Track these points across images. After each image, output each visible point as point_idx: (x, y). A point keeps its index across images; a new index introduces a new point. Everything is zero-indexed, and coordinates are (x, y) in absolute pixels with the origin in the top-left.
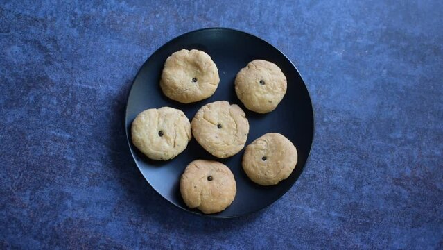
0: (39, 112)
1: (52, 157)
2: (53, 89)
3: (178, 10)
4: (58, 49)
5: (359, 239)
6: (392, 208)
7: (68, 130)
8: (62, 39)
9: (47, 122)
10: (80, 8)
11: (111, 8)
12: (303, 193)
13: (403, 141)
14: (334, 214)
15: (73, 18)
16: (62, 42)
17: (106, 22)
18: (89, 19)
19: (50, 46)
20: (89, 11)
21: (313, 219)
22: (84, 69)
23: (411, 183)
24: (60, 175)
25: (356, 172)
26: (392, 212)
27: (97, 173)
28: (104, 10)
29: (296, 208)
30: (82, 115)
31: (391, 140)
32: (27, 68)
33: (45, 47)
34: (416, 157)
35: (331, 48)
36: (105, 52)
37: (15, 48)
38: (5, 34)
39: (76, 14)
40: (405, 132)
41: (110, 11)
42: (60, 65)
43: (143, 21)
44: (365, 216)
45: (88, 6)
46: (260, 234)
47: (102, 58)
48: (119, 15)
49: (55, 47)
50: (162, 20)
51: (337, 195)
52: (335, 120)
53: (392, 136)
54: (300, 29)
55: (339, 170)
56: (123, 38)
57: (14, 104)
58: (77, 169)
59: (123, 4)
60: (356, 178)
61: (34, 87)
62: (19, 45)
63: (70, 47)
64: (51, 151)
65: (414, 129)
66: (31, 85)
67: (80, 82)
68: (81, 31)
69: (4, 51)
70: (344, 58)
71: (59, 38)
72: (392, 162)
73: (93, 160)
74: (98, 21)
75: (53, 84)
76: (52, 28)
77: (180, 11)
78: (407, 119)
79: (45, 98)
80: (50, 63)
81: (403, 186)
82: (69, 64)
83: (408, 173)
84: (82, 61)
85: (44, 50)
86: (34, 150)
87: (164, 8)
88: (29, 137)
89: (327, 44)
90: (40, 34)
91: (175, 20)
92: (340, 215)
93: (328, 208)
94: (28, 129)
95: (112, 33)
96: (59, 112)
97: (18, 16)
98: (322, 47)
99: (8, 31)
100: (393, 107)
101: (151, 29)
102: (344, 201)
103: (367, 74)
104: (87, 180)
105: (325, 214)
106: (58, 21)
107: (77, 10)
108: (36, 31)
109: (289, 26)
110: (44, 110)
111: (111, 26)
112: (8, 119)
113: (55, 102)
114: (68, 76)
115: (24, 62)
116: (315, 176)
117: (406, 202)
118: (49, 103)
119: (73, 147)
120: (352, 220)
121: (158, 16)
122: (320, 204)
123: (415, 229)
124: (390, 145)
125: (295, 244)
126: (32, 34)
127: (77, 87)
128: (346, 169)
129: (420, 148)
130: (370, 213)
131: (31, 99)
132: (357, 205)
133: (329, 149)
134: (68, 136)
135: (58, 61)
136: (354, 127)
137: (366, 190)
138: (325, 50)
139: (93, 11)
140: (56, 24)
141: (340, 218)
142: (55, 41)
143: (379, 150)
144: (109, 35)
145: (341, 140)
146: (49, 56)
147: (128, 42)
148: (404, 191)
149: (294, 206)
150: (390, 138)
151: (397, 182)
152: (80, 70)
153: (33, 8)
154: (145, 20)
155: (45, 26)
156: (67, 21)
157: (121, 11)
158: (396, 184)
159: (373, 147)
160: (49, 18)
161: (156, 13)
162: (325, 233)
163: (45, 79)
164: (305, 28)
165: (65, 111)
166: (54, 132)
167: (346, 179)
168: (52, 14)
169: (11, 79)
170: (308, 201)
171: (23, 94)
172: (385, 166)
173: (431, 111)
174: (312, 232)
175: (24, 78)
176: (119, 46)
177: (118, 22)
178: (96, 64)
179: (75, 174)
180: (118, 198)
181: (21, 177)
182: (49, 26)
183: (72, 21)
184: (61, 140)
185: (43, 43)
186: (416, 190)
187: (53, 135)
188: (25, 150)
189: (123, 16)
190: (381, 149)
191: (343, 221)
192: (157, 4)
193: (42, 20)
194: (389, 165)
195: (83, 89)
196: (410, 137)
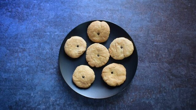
0: (168, 51)
1: (159, 34)
2: (165, 60)
3: (124, 104)
4: (168, 76)
5: (38, 26)
6: (26, 40)
7: (156, 45)
8: (167, 81)
9: (164, 47)
10: (164, 96)
11: (152, 99)
12: (61, 39)
13: (23, 67)
14: (48, 34)
15: (165, 91)
16: (167, 80)
17: (152, 92)
18: (160, 92)
19: (171, 77)
20: (160, 95)
21: (56, 30)
22: (156, 71)
23: (19, 51)
24: (154, 29)
25: (40, 51)
26: (26, 38)
27: (141, 32)
28: (154, 97)
29: (63, 33)
30: (152, 52)
31: (27, 66)
32: (177, 66)
33: (173, 76)
34: (17, 61)
35: (56, 101)
36: (150, 79)
37: (183, 73)
38: (188, 78)
39: (165, 93)
40: (22, 71)
41: (152, 97)
42: (166, 70)
43: (138, 96)
44: (36, 35)
45: (161, 98)
46: (75, 21)
47: (150, 76)
48: (148, 96)
49: (169, 77)
50: (130, 98)
51: (48, 41)
52: (51, 70)
53: (27, 68)
54: (70, 107)
55: (48, 50)
56: (144, 87)
57: (177, 51)
58: (148, 32)
59: (147, 102)
60: (41, 49)
61: (172, 60)
62: (182, 75)
63: (164, 78)
64: (159, 36)
65: (18, 72)
66: (174, 60)
67: (156, 65)
68: (161, 86)
69: (187, 71)
70: (50, 98)
71: (169, 81)
72: (26, 57)
73: (143, 36)
74: (155, 92)
75: (166, 62)
76: (172, 85)
77: (123, 104)
78: (22, 76)
79: (167, 56)
80: (169, 70)
81: (22, 49)
82: (162, 71)
83: (20, 54)
84: (158, 74)
85: (173, 75)
86: (165, 36)
87: (130, 104)
88: (168, 40)
89: (58, 102)
90: (176, 81)
91: (124, 100)
92: (46, 33)
93: (51, 35)
94: (170, 43)
95: (149, 88)
96: (161, 52)
97: (186, 87)
98: (59, 101)
99: (188, 79)
100: (27, 80)
101: (133, 94)
102: (44, 39)
103: (39, 92)
104: (144, 29)
105: (52, 33)
106: (171, 88)
107: (165, 94)
108: (178, 82)
109: (75, 107)
110: (166, 51)
111: (150, 91)
112: (177, 45)
113: (163, 55)
114: (161, 66)
115: (179, 68)
116: (57, 46)
117: (20, 43)
118: (165, 54)
119: (152, 39)
120: (41, 33)
121: (132, 100)
122: (54, 36)
123: (17, 33)
124: (28, 64)
125: (62, 20)
126: (179, 80)
127: (157, 62)
128: (45, 51)
129: (16, 65)
130: (34, 36)
131: (172, 55)
132: (40, 38)
133: (52, 58)
134: (155, 43)
135: (166, 71)
136: (43, 69)
137: (36, 45)
138: (58, 100)
139: (158, 96)
140: (171, 86)
141: (45, 32)
142: (170, 80)
143: (32, 61)
144: (150, 87)
145: (48, 62)
146: (170, 73)
147: (142, 86)
148: (21, 47)
149: (64, 33)
150: (28, 67)
151: (24, 50)
152: (157, 70)
153: (182, 91)
154: (137, 97)
155: (175, 85)
156: (167, 89)
157: (147, 99)
158: (24, 49)
159: (35, 62)
160: (175, 89)
161: (133, 101)
162: (51, 26)
163: (169, 63)
164: (68, 108)
165: (159, 52)
166: (160, 44)
167: (45, 47)
168: (174, 91)
169: (181, 61)
170: (59, 36)
171: (175, 56)
172: (29, 55)
173: (12, 81)
174: (56, 25)
175: (177, 62)
176: (145, 83)
177: (147, 93)
178: (152, 73)
179: (149, 30)
180: (131, 24)
181: (167, 25)
182: (174, 85)
183: (166, 89)
184: (157, 41)
185: (174, 78)
186: (17, 48)
187: (160, 43)
188: (168, 35)
189: (146, 96)
190: (31, 62)
191: (44, 32)
192: (133, 105)
193: (177, 87)
194: (28, 56)
195: (154, 62)
196: (20, 69)
